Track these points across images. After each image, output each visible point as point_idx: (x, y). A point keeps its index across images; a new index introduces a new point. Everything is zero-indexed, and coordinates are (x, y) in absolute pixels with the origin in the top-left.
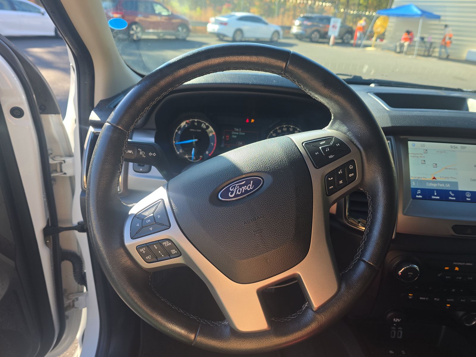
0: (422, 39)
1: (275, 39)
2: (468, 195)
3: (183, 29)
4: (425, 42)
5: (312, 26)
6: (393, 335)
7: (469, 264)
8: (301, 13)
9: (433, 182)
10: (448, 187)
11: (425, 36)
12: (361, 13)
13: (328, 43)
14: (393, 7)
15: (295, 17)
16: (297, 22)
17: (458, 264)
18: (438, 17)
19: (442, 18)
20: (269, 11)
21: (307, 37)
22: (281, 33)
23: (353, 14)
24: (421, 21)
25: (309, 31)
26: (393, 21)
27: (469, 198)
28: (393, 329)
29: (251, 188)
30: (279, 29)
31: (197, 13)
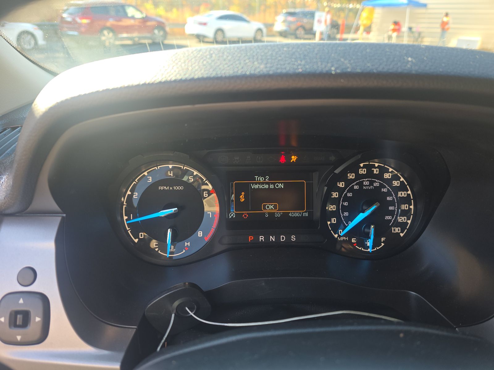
0: (410, 29)
1: (259, 37)
3: (159, 32)
4: (412, 32)
5: (296, 21)
8: (283, 8)
11: (413, 25)
12: (345, 6)
15: (276, 13)
16: (280, 18)
18: (425, 6)
19: (429, 6)
20: (250, 9)
21: (292, 34)
22: (265, 30)
23: (336, 8)
24: (408, 11)
25: (293, 27)
26: (378, 12)
30: (262, 27)
31: (174, 15)
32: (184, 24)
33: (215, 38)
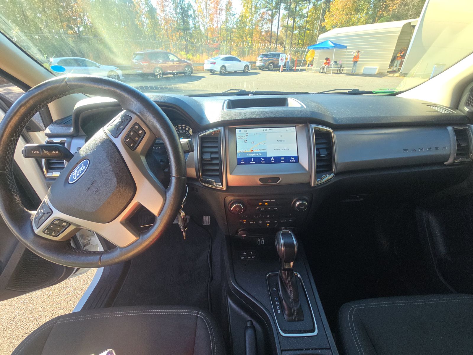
0: (336, 62)
1: (246, 70)
2: (273, 159)
3: (188, 69)
4: (337, 65)
5: (269, 60)
6: (259, 243)
7: (273, 200)
8: (262, 52)
9: (251, 153)
10: (260, 155)
13: (279, 70)
14: (318, 43)
15: (258, 55)
16: (259, 58)
17: (266, 201)
18: (345, 47)
19: (348, 47)
21: (266, 68)
22: (250, 66)
24: (334, 51)
25: (267, 63)
26: (317, 52)
27: (273, 161)
28: (258, 240)
29: (84, 168)
30: (248, 64)
31: (197, 58)
32: (203, 64)
33: (221, 72)
